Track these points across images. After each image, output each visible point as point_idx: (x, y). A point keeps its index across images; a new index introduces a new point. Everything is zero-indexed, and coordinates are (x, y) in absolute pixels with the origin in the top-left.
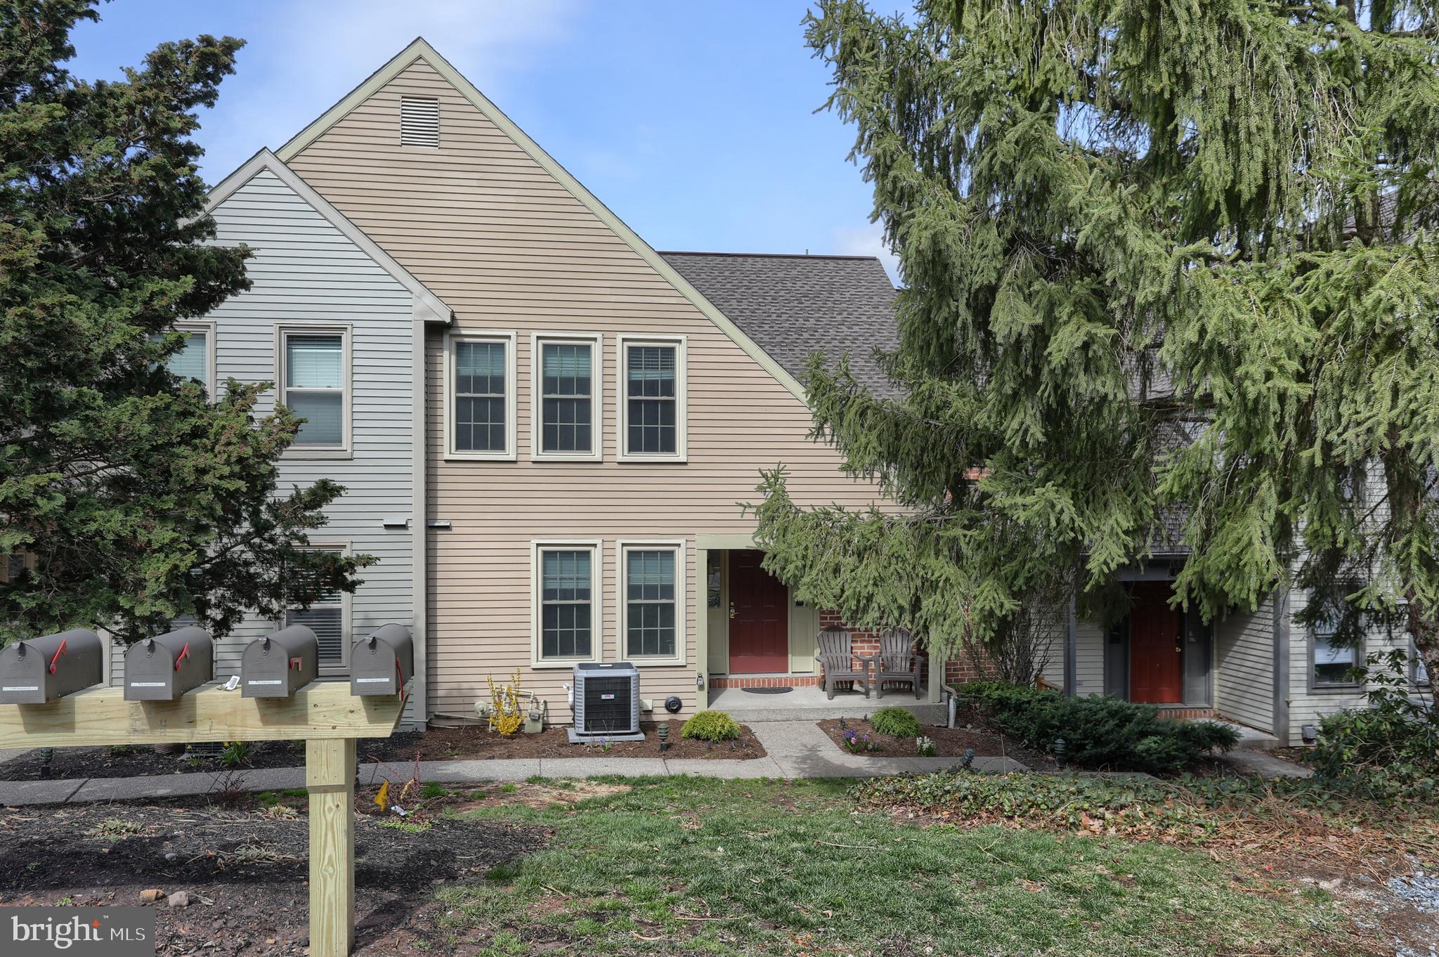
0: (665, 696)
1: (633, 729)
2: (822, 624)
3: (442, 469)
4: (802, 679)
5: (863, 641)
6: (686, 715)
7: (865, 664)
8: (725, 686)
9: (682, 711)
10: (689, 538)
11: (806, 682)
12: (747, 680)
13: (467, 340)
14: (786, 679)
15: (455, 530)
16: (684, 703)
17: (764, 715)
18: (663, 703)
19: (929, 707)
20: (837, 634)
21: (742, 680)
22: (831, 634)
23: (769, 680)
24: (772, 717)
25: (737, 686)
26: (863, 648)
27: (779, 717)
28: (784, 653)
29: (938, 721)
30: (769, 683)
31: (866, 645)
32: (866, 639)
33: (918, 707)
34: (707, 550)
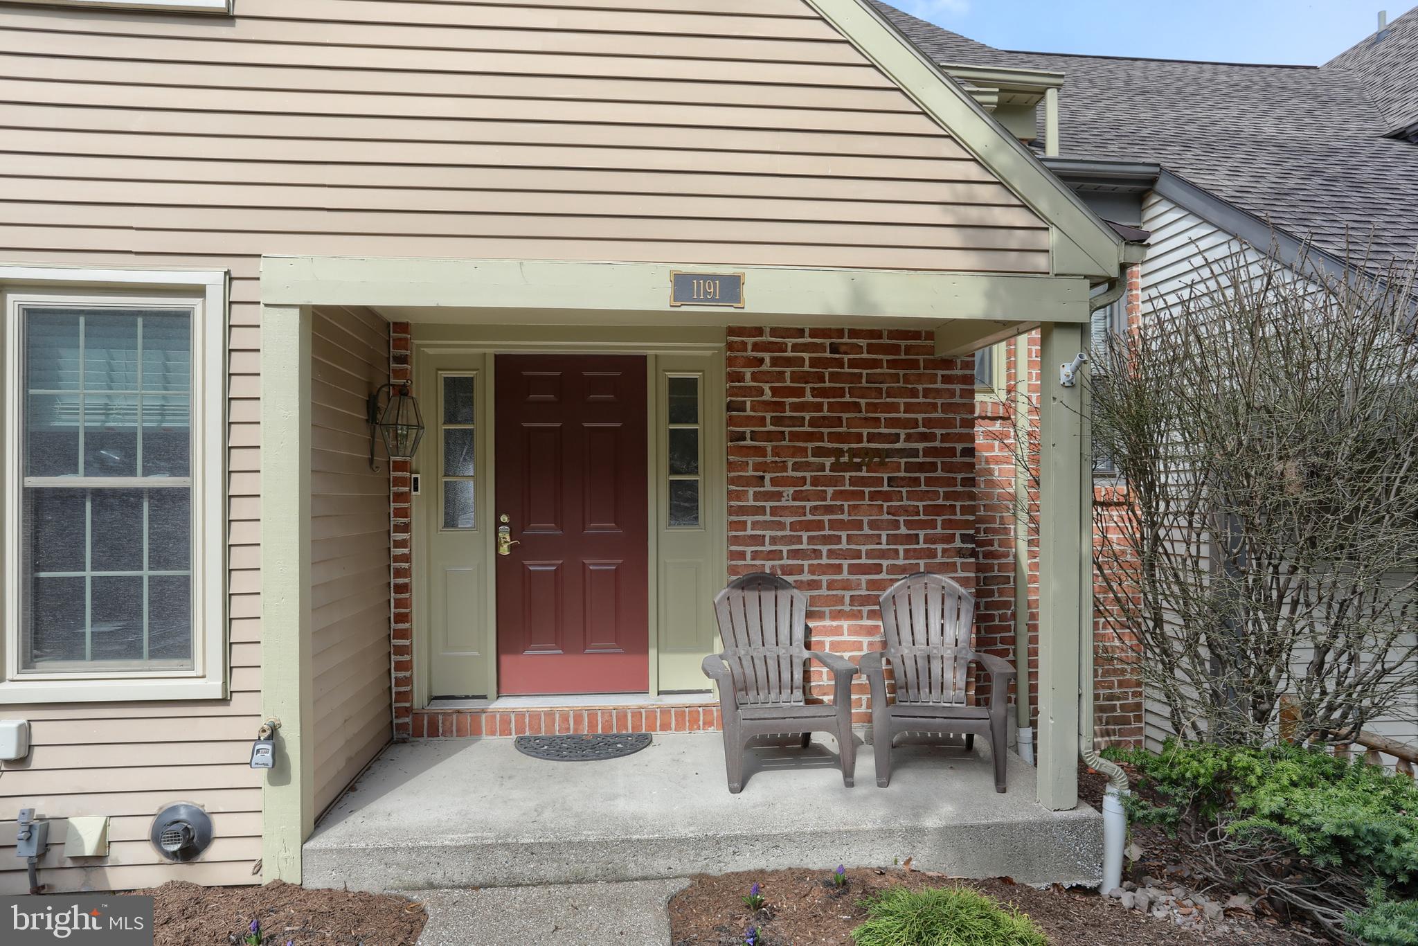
0: (155, 804)
2: (732, 570)
4: (680, 714)
5: (837, 615)
6: (226, 863)
7: (844, 680)
8: (476, 732)
9: (213, 852)
10: (238, 267)
11: (688, 719)
12: (535, 716)
14: (637, 713)
16: (220, 826)
18: (144, 828)
19: (1044, 827)
20: (768, 596)
21: (520, 715)
22: (752, 596)
23: (592, 714)
25: (505, 732)
26: (837, 631)
28: (638, 644)
29: (1073, 869)
30: (592, 725)
31: (845, 624)
32: (847, 608)
33: (1011, 826)
34: (302, 308)
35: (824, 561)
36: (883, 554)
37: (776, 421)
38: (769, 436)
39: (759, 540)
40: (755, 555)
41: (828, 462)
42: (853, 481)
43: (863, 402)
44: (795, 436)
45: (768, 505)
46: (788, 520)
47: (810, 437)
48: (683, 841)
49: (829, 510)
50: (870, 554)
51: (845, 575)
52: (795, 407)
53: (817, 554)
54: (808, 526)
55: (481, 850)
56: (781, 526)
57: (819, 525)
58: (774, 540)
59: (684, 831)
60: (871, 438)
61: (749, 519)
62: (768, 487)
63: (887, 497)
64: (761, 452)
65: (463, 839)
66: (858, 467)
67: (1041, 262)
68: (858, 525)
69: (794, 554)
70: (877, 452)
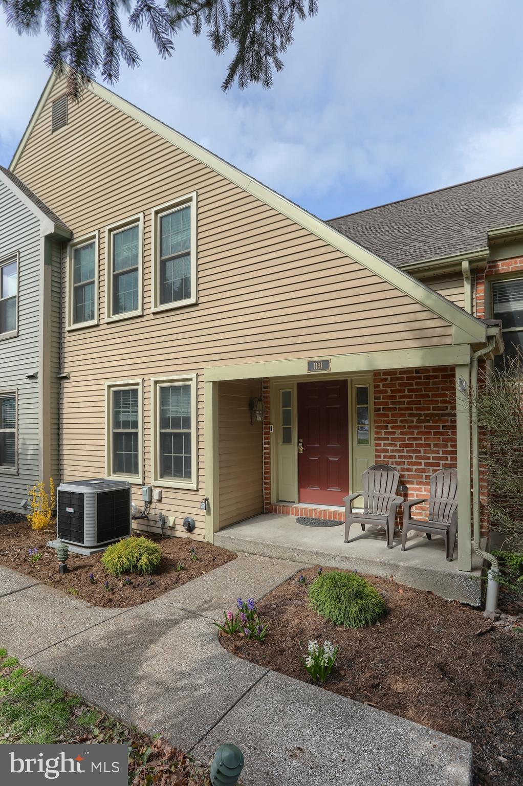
0: (184, 516)
1: (86, 544)
2: (375, 462)
3: (68, 338)
5: (419, 483)
6: (198, 535)
7: (393, 508)
9: (196, 531)
10: (200, 372)
12: (307, 510)
13: (79, 246)
14: (340, 514)
15: (72, 379)
16: (197, 524)
17: (260, 549)
18: (182, 522)
20: (385, 474)
21: (302, 510)
22: (378, 473)
23: (325, 512)
24: (267, 552)
25: (296, 515)
26: (420, 490)
27: (274, 554)
28: (346, 488)
29: (465, 596)
30: (325, 516)
31: (423, 487)
32: (424, 480)
33: (436, 572)
34: (214, 383)
35: (414, 460)
36: (440, 459)
37: (393, 403)
38: (390, 409)
39: (387, 451)
40: (385, 457)
41: (415, 419)
42: (426, 427)
43: (430, 393)
44: (400, 409)
45: (390, 437)
46: (398, 443)
47: (407, 409)
48: (313, 552)
49: (415, 439)
50: (434, 458)
51: (423, 467)
52: (401, 397)
53: (411, 457)
54: (406, 446)
55: (256, 544)
56: (395, 445)
57: (411, 445)
58: (392, 451)
59: (314, 550)
60: (434, 409)
61: (382, 442)
62: (390, 430)
63: (442, 434)
64: (387, 416)
65: (252, 539)
66: (428, 421)
67: (448, 340)
68: (429, 446)
69: (400, 457)
70: (436, 415)
